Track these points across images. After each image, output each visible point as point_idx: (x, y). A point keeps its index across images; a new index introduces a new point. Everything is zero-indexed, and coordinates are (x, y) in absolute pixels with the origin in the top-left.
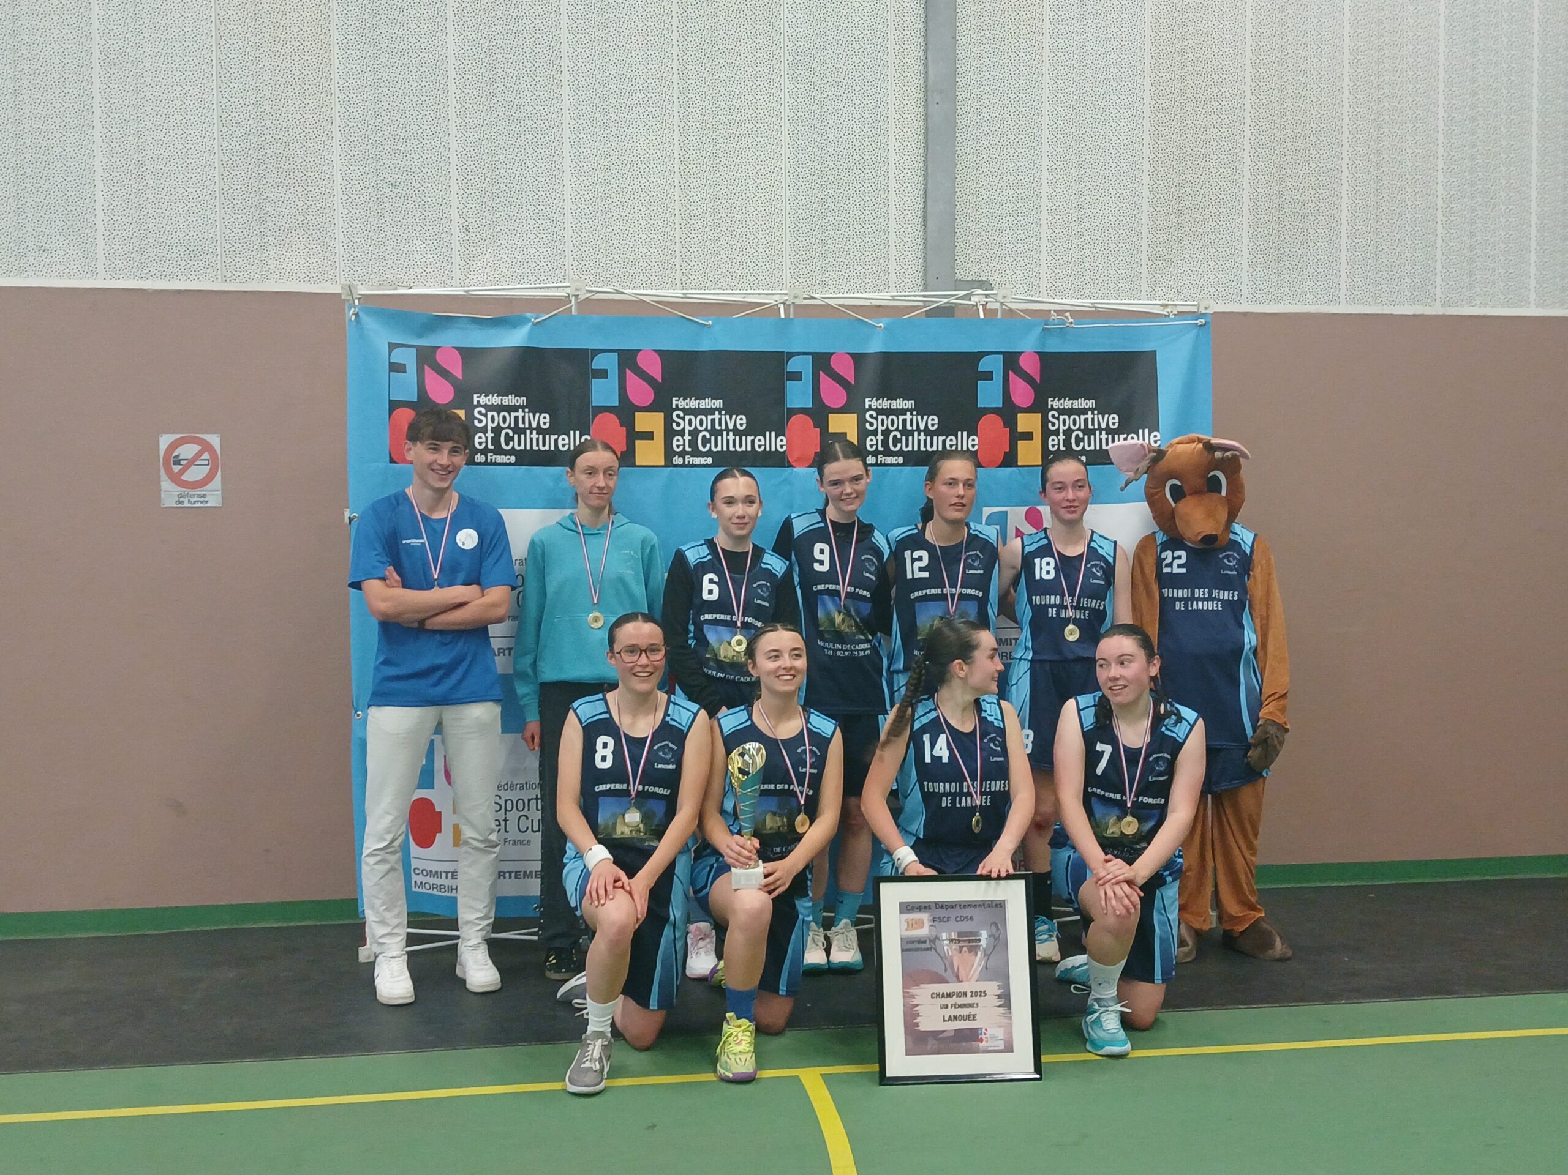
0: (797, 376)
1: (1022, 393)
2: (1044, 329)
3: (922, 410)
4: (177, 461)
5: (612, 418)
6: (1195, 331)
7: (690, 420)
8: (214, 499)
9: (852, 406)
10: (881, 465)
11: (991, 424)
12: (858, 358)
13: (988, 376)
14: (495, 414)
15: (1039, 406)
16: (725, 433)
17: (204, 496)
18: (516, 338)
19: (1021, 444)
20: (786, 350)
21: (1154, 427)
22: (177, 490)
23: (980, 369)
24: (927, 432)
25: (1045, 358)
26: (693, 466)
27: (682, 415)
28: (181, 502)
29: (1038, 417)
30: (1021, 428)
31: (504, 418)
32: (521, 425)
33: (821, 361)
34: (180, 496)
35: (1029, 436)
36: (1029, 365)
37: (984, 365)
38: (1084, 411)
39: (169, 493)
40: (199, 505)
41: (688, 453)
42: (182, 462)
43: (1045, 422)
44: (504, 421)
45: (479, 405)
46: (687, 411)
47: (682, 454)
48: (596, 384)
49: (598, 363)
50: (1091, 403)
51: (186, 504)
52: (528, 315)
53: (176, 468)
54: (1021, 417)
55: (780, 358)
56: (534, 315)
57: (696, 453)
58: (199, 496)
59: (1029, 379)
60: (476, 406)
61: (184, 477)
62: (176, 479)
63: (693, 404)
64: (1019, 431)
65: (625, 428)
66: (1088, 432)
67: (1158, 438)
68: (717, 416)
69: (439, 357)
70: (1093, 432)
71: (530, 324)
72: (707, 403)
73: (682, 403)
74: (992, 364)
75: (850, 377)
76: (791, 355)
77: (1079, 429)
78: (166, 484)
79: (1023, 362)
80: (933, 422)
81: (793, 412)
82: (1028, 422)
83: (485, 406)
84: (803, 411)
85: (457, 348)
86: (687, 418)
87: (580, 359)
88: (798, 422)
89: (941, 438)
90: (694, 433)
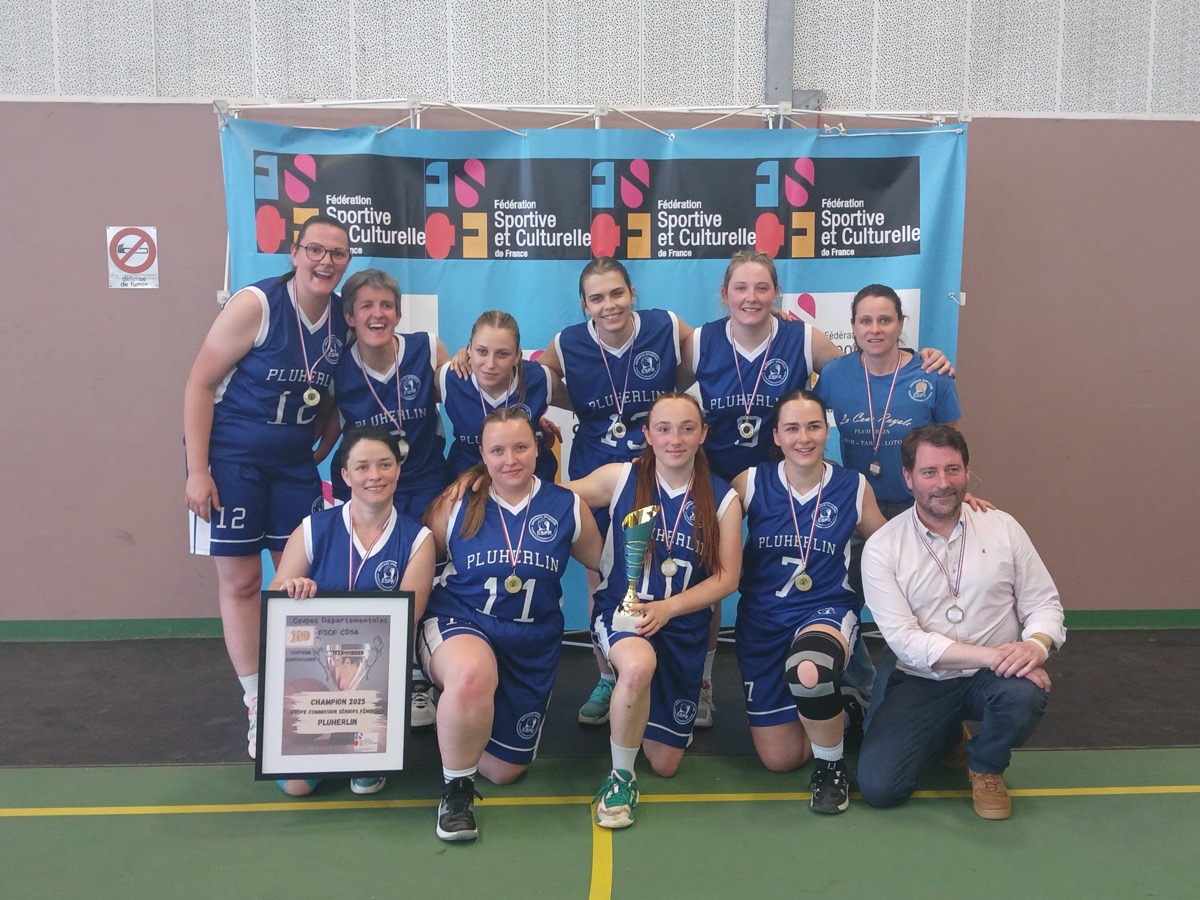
0: (601, 180)
1: (796, 194)
2: (818, 138)
3: (708, 210)
4: (122, 250)
5: (444, 218)
6: (954, 139)
7: (510, 219)
8: (150, 281)
9: (648, 206)
10: (672, 258)
11: (768, 221)
12: (654, 165)
13: (765, 180)
14: (344, 212)
15: (813, 206)
16: (538, 231)
17: (144, 279)
18: (362, 146)
19: (795, 239)
20: (591, 158)
21: (915, 224)
22: (124, 274)
23: (757, 174)
24: (712, 228)
25: (817, 163)
26: (513, 258)
27: (502, 215)
28: (126, 285)
29: (812, 215)
30: (795, 225)
31: (352, 215)
32: (367, 222)
33: (622, 167)
34: (125, 278)
35: (802, 232)
36: (804, 170)
37: (761, 170)
38: (854, 210)
39: (116, 278)
40: (141, 287)
41: (508, 248)
42: (126, 251)
43: (818, 219)
44: (352, 219)
45: (331, 204)
46: (507, 212)
47: (503, 248)
48: (430, 188)
49: (431, 170)
50: (860, 203)
51: (130, 287)
52: (373, 127)
53: (121, 256)
54: (795, 215)
55: (589, 164)
56: (378, 127)
57: (515, 247)
58: (141, 279)
59: (804, 183)
60: (328, 206)
61: (128, 263)
62: (121, 265)
63: (512, 205)
64: (794, 227)
65: (453, 227)
66: (857, 229)
67: (919, 233)
68: (531, 216)
69: (297, 162)
70: (861, 229)
71: (374, 134)
72: (524, 205)
73: (502, 205)
74: (770, 169)
75: (646, 180)
76: (595, 162)
77: (849, 226)
78: (113, 268)
79: (799, 168)
80: (717, 220)
81: (596, 211)
82: (799, 220)
83: (336, 206)
84: (607, 211)
85: (312, 156)
86: (507, 217)
87: (417, 165)
88: (601, 221)
89: (724, 234)
90: (513, 230)
